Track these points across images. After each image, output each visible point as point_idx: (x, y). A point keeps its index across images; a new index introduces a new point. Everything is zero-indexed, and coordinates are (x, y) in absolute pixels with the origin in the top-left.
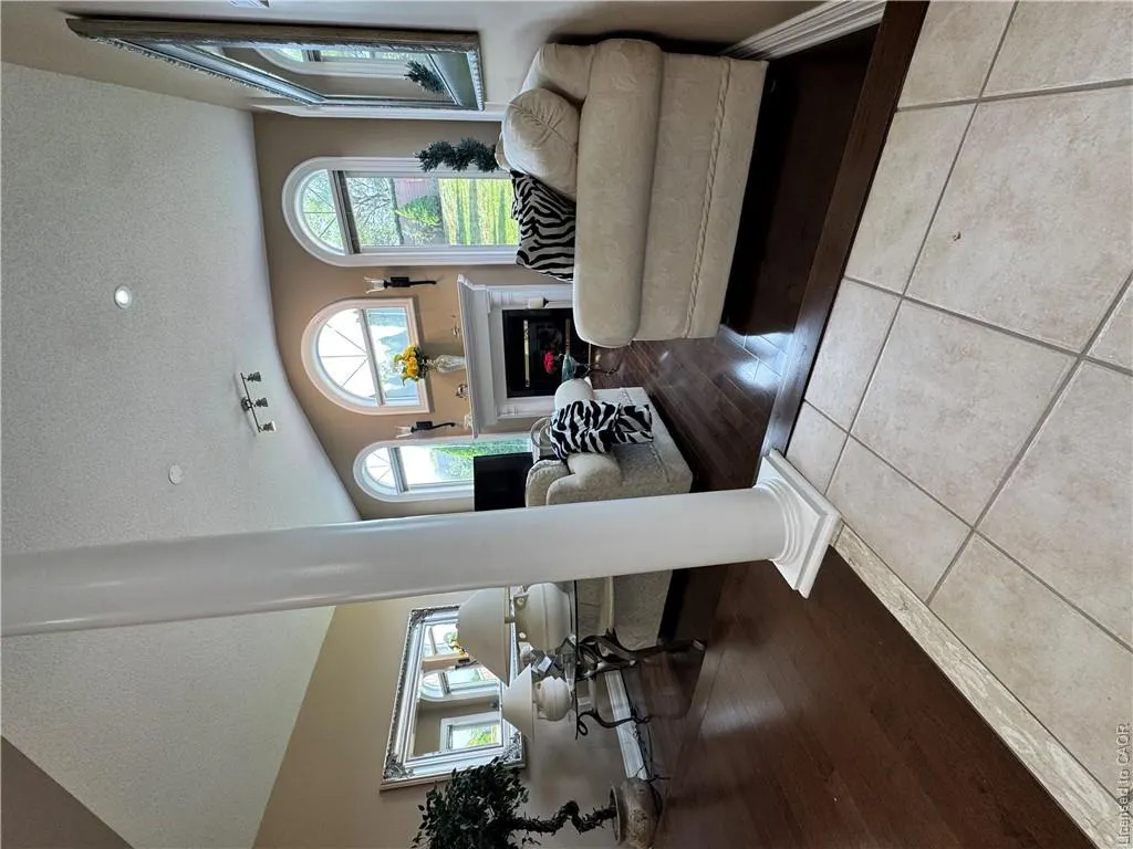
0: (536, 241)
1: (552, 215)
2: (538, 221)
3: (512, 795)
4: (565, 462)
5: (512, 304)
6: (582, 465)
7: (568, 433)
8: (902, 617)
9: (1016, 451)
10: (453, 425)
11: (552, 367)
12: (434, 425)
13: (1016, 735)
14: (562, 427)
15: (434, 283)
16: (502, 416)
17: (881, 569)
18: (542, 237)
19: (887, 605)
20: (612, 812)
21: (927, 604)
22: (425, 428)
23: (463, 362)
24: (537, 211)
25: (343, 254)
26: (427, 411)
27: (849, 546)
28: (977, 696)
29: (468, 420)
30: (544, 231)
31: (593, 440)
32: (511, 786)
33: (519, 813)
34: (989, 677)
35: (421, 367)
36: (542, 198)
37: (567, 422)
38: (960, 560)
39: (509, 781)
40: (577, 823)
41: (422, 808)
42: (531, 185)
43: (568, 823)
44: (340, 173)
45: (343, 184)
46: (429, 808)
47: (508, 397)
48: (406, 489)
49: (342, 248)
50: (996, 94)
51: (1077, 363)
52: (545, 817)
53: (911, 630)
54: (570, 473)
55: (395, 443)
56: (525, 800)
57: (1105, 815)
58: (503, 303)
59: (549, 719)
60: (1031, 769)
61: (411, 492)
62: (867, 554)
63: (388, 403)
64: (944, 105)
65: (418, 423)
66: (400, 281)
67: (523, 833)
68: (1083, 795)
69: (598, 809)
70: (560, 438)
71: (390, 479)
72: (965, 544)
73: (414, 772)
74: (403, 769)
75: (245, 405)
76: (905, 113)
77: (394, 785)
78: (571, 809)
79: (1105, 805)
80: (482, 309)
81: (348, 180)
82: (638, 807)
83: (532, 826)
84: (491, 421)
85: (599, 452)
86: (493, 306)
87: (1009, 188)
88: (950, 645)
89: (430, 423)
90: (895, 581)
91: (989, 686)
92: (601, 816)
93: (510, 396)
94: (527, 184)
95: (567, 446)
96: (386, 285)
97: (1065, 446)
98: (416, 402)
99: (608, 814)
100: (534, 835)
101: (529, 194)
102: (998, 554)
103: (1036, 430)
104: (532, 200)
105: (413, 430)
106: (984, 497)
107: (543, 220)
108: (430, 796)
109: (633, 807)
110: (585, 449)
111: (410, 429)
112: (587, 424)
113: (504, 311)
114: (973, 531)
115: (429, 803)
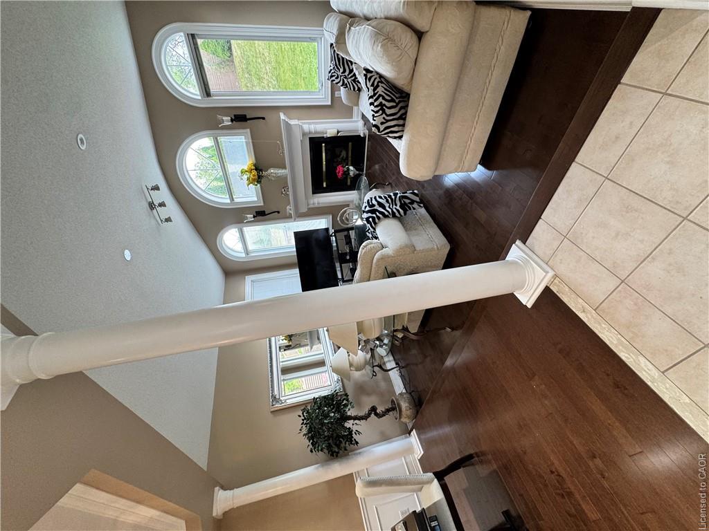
0: (384, 118)
1: (392, 100)
2: (385, 105)
3: (346, 406)
5: (316, 133)
8: (581, 316)
9: (649, 252)
10: (278, 212)
11: (342, 174)
12: (267, 213)
13: (626, 355)
15: (264, 118)
16: (310, 206)
17: (573, 296)
18: (387, 115)
19: (574, 310)
20: (394, 408)
21: (595, 310)
22: (260, 215)
23: (286, 172)
24: (384, 98)
25: (200, 98)
26: (262, 204)
27: (558, 286)
28: (612, 343)
29: (289, 209)
30: (388, 111)
32: (345, 402)
33: (349, 413)
34: (619, 336)
35: (259, 177)
36: (386, 89)
38: (614, 293)
39: (344, 399)
40: (376, 414)
41: (300, 416)
42: (378, 80)
43: (373, 415)
44: (193, 36)
45: (195, 44)
46: (304, 416)
47: (313, 193)
48: (248, 252)
49: (198, 93)
50: (674, 93)
51: (683, 221)
52: (361, 414)
53: (585, 320)
54: (383, 247)
55: (241, 226)
56: (353, 407)
57: (656, 377)
58: (310, 133)
59: (356, 371)
60: (630, 365)
61: (252, 254)
62: (567, 290)
63: (236, 200)
64: (647, 89)
65: (256, 212)
66: (241, 118)
67: (351, 422)
68: (650, 372)
69: (387, 408)
71: (239, 247)
72: (618, 287)
73: (287, 401)
74: (281, 401)
75: (152, 206)
76: (625, 86)
77: (278, 408)
78: (373, 409)
79: (657, 374)
80: (298, 136)
81: (200, 42)
82: (407, 405)
83: (355, 418)
84: (304, 209)
86: (304, 134)
87: (670, 141)
88: (603, 325)
89: (264, 212)
90: (580, 301)
91: (619, 339)
92: (388, 411)
93: (314, 193)
94: (376, 78)
96: (232, 120)
97: (670, 252)
98: (255, 199)
99: (393, 409)
100: (357, 421)
101: (378, 86)
102: (632, 291)
103: (659, 245)
104: (380, 90)
105: (254, 217)
106: (630, 269)
107: (389, 104)
108: (303, 411)
109: (404, 405)
111: (252, 216)
113: (310, 138)
114: (623, 282)
115: (303, 413)
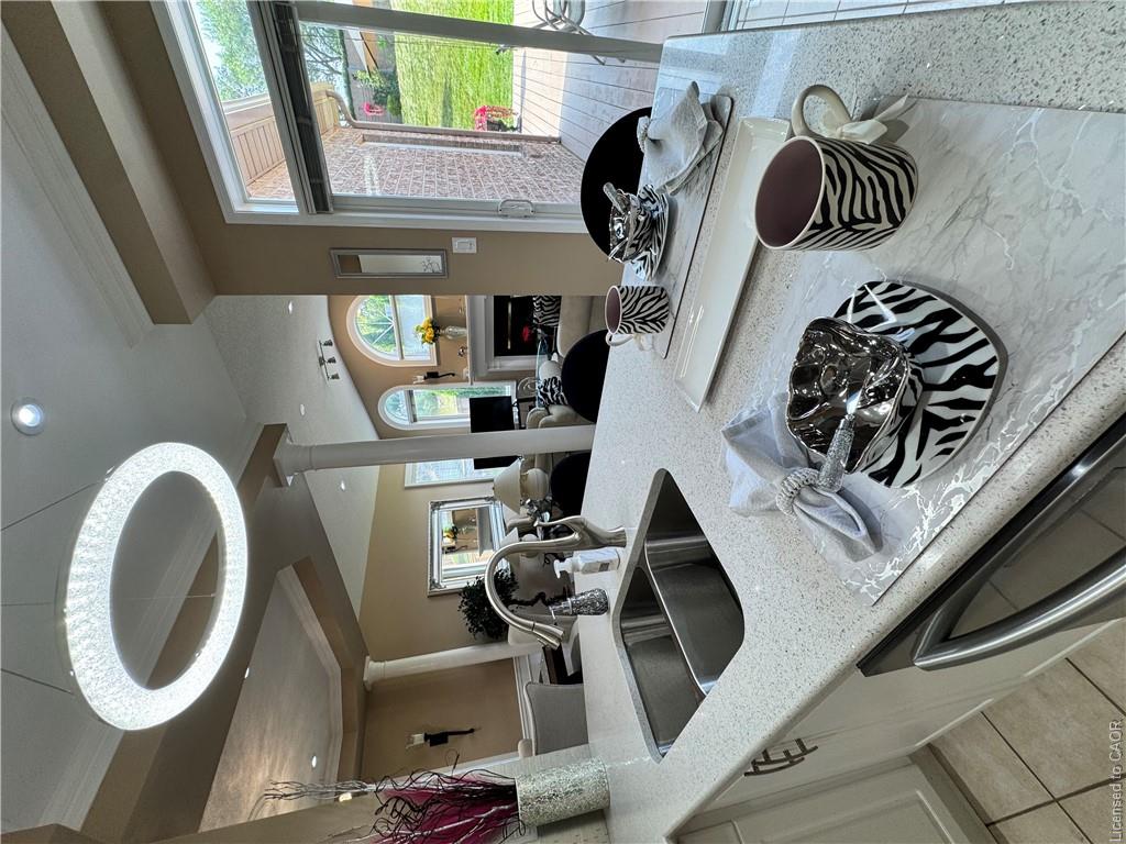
4: (547, 409)
6: (556, 411)
7: (549, 394)
10: (453, 375)
12: (440, 374)
14: (545, 390)
16: (491, 370)
22: (432, 376)
23: (466, 332)
26: (435, 364)
29: (467, 372)
31: (562, 398)
35: (436, 335)
37: (549, 388)
40: (545, 601)
43: (540, 601)
47: (495, 355)
48: (415, 420)
52: (528, 599)
54: (549, 414)
55: (409, 387)
61: (419, 423)
63: (407, 359)
65: (429, 373)
69: (557, 595)
70: (545, 396)
73: (448, 588)
75: (322, 361)
77: (437, 593)
83: (521, 603)
84: (483, 374)
85: (565, 404)
89: (437, 373)
95: (549, 401)
98: (429, 358)
105: (425, 378)
110: (558, 403)
111: (423, 377)
112: (559, 389)
113: (495, 297)
